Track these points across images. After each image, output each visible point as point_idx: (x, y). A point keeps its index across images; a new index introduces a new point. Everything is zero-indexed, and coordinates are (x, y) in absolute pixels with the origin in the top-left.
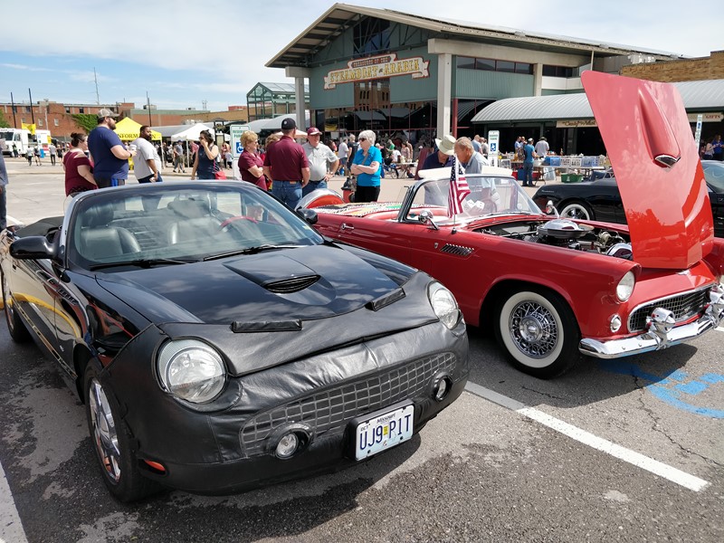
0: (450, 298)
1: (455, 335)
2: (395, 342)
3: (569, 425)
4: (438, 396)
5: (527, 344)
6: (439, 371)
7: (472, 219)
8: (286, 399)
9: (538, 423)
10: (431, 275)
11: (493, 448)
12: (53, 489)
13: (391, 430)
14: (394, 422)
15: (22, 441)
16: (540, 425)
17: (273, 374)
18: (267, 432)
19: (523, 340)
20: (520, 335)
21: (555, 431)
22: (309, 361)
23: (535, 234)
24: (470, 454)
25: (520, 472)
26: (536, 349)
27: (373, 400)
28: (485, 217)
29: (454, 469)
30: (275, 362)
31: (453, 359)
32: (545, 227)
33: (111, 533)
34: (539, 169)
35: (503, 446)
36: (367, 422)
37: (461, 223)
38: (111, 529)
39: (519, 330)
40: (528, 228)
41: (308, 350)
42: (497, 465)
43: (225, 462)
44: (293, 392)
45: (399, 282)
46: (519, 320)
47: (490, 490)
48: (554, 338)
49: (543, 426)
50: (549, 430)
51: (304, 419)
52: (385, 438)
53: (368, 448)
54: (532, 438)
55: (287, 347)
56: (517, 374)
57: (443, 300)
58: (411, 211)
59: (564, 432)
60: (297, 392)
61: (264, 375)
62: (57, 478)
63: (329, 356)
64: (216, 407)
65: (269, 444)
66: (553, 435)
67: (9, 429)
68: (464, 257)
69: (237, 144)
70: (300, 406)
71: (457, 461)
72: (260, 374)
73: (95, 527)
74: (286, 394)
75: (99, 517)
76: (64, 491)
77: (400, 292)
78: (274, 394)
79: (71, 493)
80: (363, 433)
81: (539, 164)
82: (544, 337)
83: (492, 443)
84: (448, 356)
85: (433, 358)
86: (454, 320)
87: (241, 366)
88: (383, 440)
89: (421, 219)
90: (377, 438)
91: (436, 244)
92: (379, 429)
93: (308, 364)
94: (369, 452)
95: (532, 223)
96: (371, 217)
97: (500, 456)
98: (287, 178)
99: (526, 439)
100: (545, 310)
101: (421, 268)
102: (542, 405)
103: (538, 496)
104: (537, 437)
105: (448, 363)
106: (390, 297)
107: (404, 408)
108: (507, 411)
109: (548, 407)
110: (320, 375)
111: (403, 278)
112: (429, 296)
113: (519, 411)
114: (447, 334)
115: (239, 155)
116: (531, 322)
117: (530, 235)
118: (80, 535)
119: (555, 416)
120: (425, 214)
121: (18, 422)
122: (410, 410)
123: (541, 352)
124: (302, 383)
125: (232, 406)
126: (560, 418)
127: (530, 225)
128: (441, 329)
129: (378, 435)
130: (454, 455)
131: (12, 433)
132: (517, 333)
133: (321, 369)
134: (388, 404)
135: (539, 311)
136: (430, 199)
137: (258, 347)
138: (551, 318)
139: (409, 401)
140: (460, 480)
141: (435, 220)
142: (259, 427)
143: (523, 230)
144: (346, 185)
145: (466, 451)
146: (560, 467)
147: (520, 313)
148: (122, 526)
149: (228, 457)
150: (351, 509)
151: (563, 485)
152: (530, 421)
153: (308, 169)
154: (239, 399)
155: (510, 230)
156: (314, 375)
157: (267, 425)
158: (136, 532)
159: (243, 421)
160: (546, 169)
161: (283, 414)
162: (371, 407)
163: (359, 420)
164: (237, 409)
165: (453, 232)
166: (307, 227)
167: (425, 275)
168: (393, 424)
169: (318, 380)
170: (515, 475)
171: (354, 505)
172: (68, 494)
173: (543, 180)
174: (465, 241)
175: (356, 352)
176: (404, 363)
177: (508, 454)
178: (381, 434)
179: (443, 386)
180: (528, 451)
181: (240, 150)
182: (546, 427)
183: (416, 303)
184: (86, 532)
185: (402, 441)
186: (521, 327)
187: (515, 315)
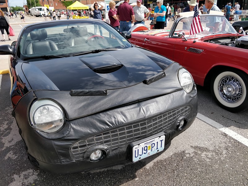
0: (190, 76)
1: (190, 97)
2: (157, 102)
3: (246, 139)
4: (179, 128)
5: (226, 96)
6: (181, 116)
7: (203, 36)
8: (94, 133)
9: (230, 137)
10: (180, 64)
11: (206, 150)
12: (10, 155)
13: (152, 147)
14: (154, 144)
15: (6, 129)
16: (231, 138)
17: (88, 119)
18: (85, 149)
19: (224, 94)
20: (223, 91)
21: (239, 142)
22: (108, 112)
23: (233, 43)
24: (195, 152)
25: (220, 165)
26: (230, 98)
27: (142, 133)
28: (210, 35)
29: (185, 160)
30: (90, 113)
31: (189, 109)
32: (239, 39)
33: (25, 181)
34: (232, 16)
35: (211, 148)
36: (139, 145)
37: (198, 37)
38: (26, 178)
39: (223, 89)
40: (230, 40)
41: (109, 106)
42: (208, 160)
43: (63, 163)
44: (98, 130)
45: (163, 68)
46: (223, 85)
47: (203, 175)
48: (241, 94)
49: (232, 138)
50: (236, 141)
51: (105, 143)
52: (149, 151)
53: (139, 157)
54: (227, 145)
55: (97, 105)
56: (220, 109)
57: (185, 78)
58: (175, 32)
59: (243, 143)
60: (100, 130)
61: (83, 120)
62: (13, 149)
63: (119, 110)
64: (58, 136)
65: (85, 156)
66: (237, 144)
67: (4, 124)
68: (199, 54)
69: (107, 6)
70: (103, 136)
71: (188, 155)
72: (81, 119)
73: (20, 177)
74: (94, 131)
75: (23, 171)
76: (13, 156)
77: (162, 74)
78: (88, 130)
79: (16, 157)
80: (137, 150)
81: (233, 14)
82: (235, 93)
83: (206, 147)
84: (186, 108)
85: (177, 110)
86: (191, 88)
87: (72, 114)
88: (148, 152)
89: (179, 35)
90: (144, 152)
91: (186, 47)
92: (146, 148)
93: (108, 114)
94: (140, 158)
95: (232, 38)
96: (158, 35)
97: (210, 155)
98: (126, 20)
99: (223, 145)
100: (237, 81)
101: (176, 61)
102: (232, 127)
103: (229, 181)
104: (229, 145)
105: (186, 111)
106: (156, 77)
107: (160, 137)
108: (214, 129)
109: (235, 128)
110: (113, 120)
111: (167, 66)
112: (178, 76)
113: (221, 129)
114: (186, 96)
115: (108, 11)
116: (229, 86)
117: (231, 43)
118: (12, 180)
119: (239, 134)
120: (181, 33)
121: (8, 121)
122: (163, 137)
123: (233, 100)
124: (104, 125)
125: (65, 137)
126: (241, 135)
127: (231, 38)
128: (183, 94)
129: (145, 150)
130: (186, 152)
131: (4, 126)
132: (222, 90)
133: (115, 118)
134: (151, 135)
135: (234, 81)
136: (185, 27)
137: (83, 104)
138: (240, 84)
139: (163, 133)
140: (188, 167)
141: (186, 36)
142: (80, 147)
143: (228, 41)
144: (151, 23)
145: (192, 150)
146: (241, 164)
147: (224, 82)
148: (30, 177)
149: (64, 161)
150: (133, 179)
151: (243, 175)
152: (226, 135)
153: (134, 16)
154: (69, 133)
155: (222, 41)
156: (110, 120)
157: (85, 146)
158: (35, 181)
159: (71, 144)
160: (235, 16)
161: (93, 140)
162: (141, 136)
163: (134, 143)
164: (68, 138)
165: (194, 42)
166: (125, 40)
167: (177, 64)
168: (153, 145)
169: (112, 123)
170: (217, 166)
171: (135, 177)
172: (14, 157)
173: (234, 21)
174: (200, 46)
175: (134, 108)
176: (161, 114)
177: (214, 154)
178: (147, 150)
179: (182, 123)
180: (224, 152)
181: (109, 9)
182: (234, 139)
183: (170, 80)
184: (15, 179)
185: (158, 152)
186: (224, 88)
187: (222, 82)
